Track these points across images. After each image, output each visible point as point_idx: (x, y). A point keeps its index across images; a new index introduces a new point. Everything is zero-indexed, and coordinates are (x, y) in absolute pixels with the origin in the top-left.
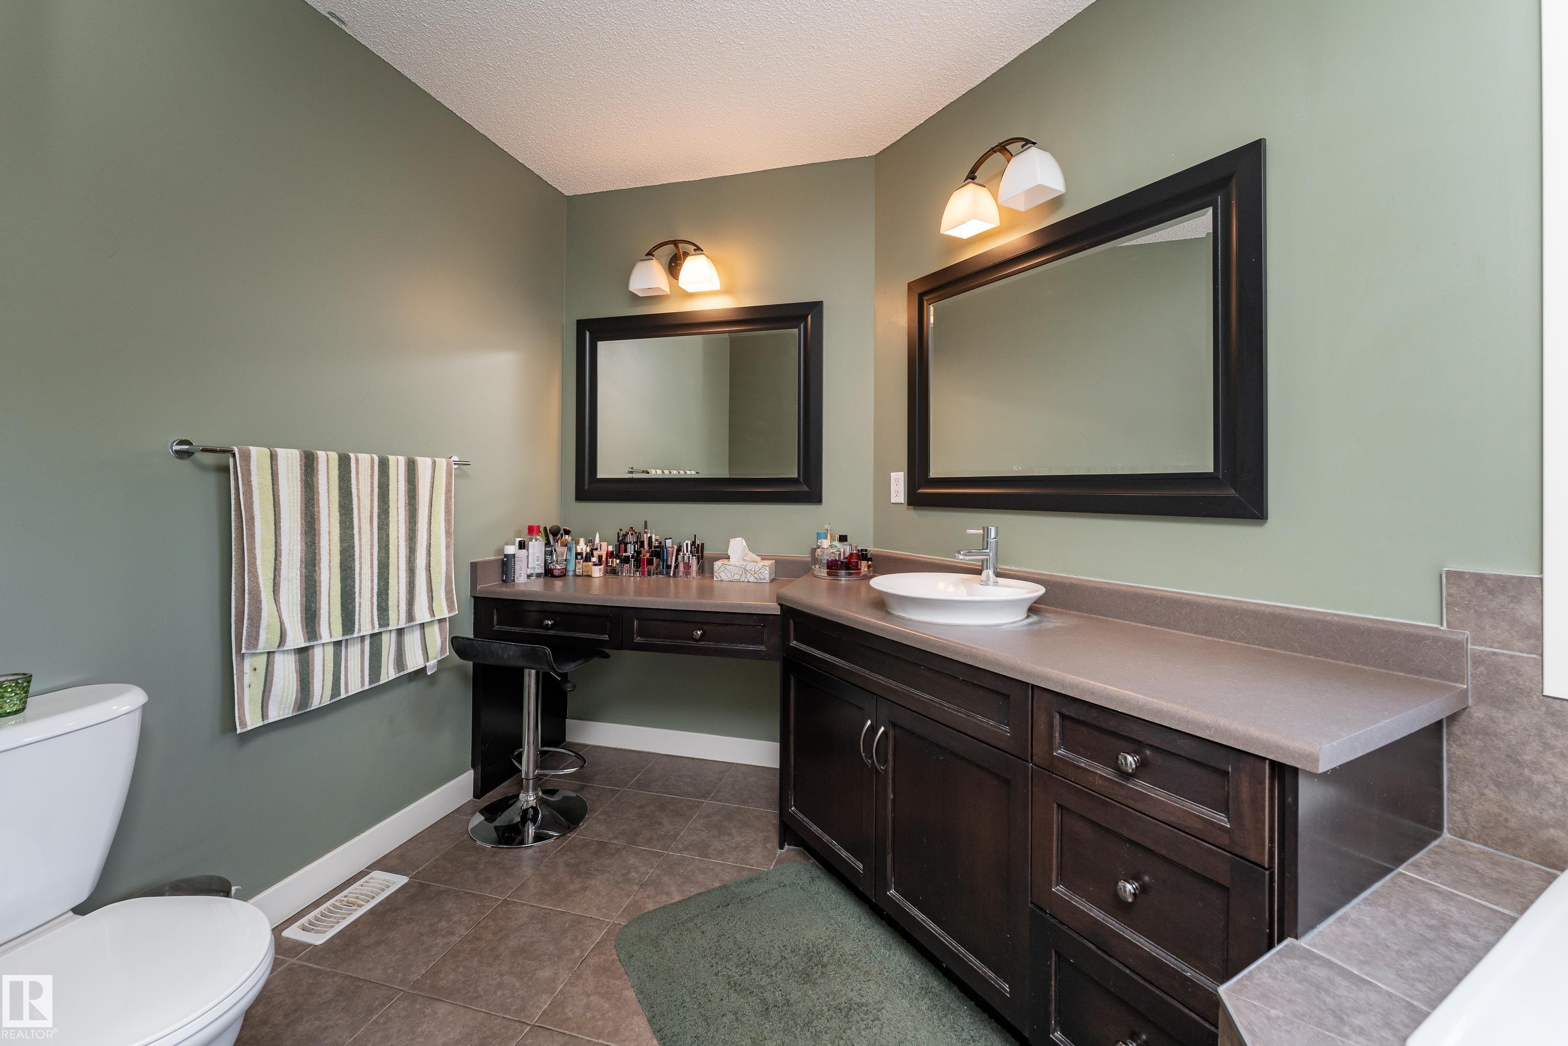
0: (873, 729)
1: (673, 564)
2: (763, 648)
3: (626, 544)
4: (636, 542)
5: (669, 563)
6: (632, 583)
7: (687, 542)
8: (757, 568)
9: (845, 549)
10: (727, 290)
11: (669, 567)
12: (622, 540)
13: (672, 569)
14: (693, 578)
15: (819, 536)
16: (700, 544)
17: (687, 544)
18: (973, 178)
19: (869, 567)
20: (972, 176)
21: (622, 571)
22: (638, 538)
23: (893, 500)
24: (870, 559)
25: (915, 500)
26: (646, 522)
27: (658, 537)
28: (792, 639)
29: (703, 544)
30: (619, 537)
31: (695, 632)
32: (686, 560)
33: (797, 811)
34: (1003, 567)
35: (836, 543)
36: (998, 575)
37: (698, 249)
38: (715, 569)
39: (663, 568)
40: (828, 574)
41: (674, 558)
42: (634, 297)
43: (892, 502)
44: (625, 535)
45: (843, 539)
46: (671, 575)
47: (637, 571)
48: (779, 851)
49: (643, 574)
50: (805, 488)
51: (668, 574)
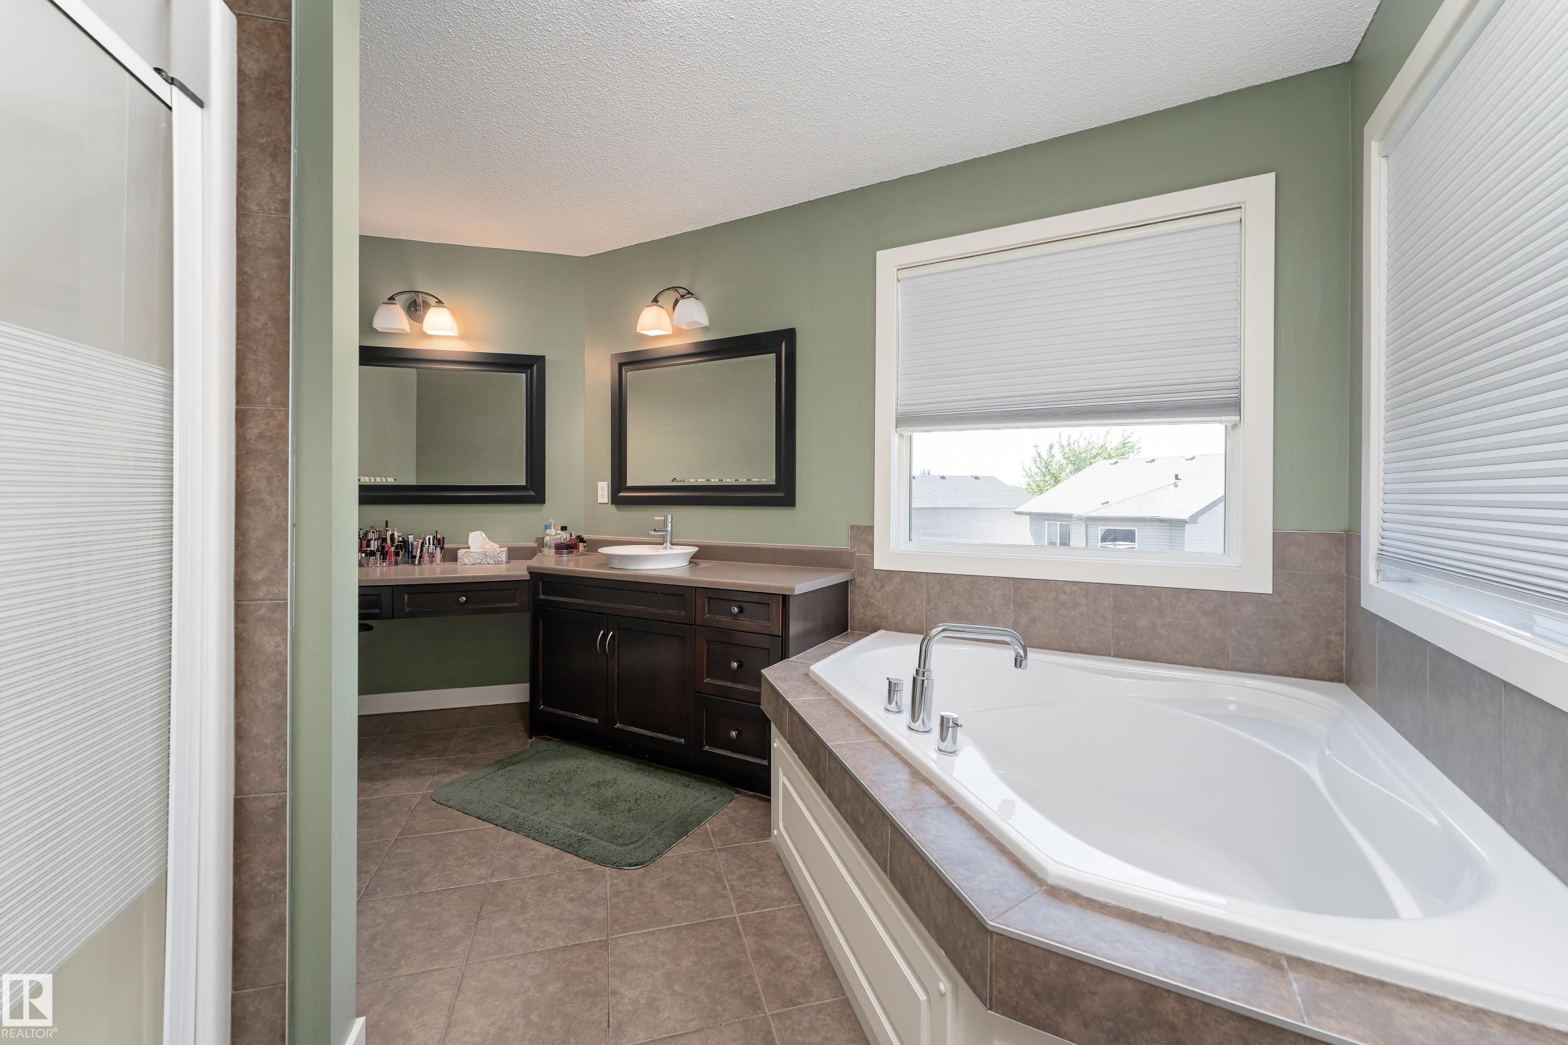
0: (605, 636)
1: (418, 554)
2: (515, 604)
3: (369, 541)
4: (378, 539)
5: (414, 554)
6: (378, 571)
7: (428, 536)
8: (496, 553)
9: (564, 536)
10: (462, 337)
11: (414, 557)
12: (363, 537)
13: (418, 558)
14: (438, 564)
15: (547, 527)
16: (441, 539)
17: (429, 539)
18: (657, 302)
19: (584, 547)
20: (655, 300)
21: (368, 564)
22: (379, 535)
23: (600, 501)
24: (585, 542)
25: (617, 500)
26: (387, 522)
27: (400, 534)
28: (541, 594)
29: (443, 538)
30: (359, 535)
31: (460, 599)
32: (430, 551)
33: (545, 708)
34: (675, 540)
35: (560, 532)
36: (672, 544)
37: (440, 302)
38: (458, 556)
39: (409, 558)
40: (556, 553)
41: (419, 550)
42: (375, 331)
43: (599, 502)
44: (366, 534)
45: (564, 528)
46: (417, 563)
47: (383, 562)
48: (530, 740)
49: (390, 564)
50: (532, 493)
51: (413, 563)
